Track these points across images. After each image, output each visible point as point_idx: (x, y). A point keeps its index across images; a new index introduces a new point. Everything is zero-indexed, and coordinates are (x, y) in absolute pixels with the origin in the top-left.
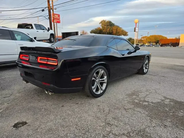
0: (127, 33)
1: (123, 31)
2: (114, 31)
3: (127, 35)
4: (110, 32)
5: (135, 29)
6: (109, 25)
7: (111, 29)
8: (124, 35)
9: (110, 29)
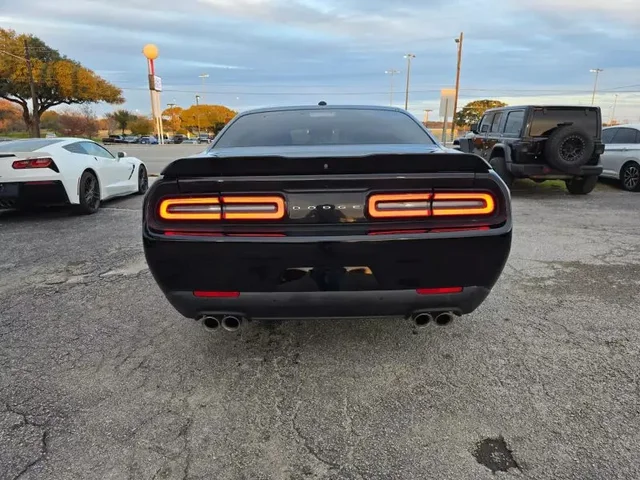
0: (119, 92)
1: (100, 84)
2: (67, 84)
3: (122, 101)
4: (45, 85)
5: (151, 78)
6: (34, 52)
7: (48, 71)
8: (108, 101)
9: (44, 71)
